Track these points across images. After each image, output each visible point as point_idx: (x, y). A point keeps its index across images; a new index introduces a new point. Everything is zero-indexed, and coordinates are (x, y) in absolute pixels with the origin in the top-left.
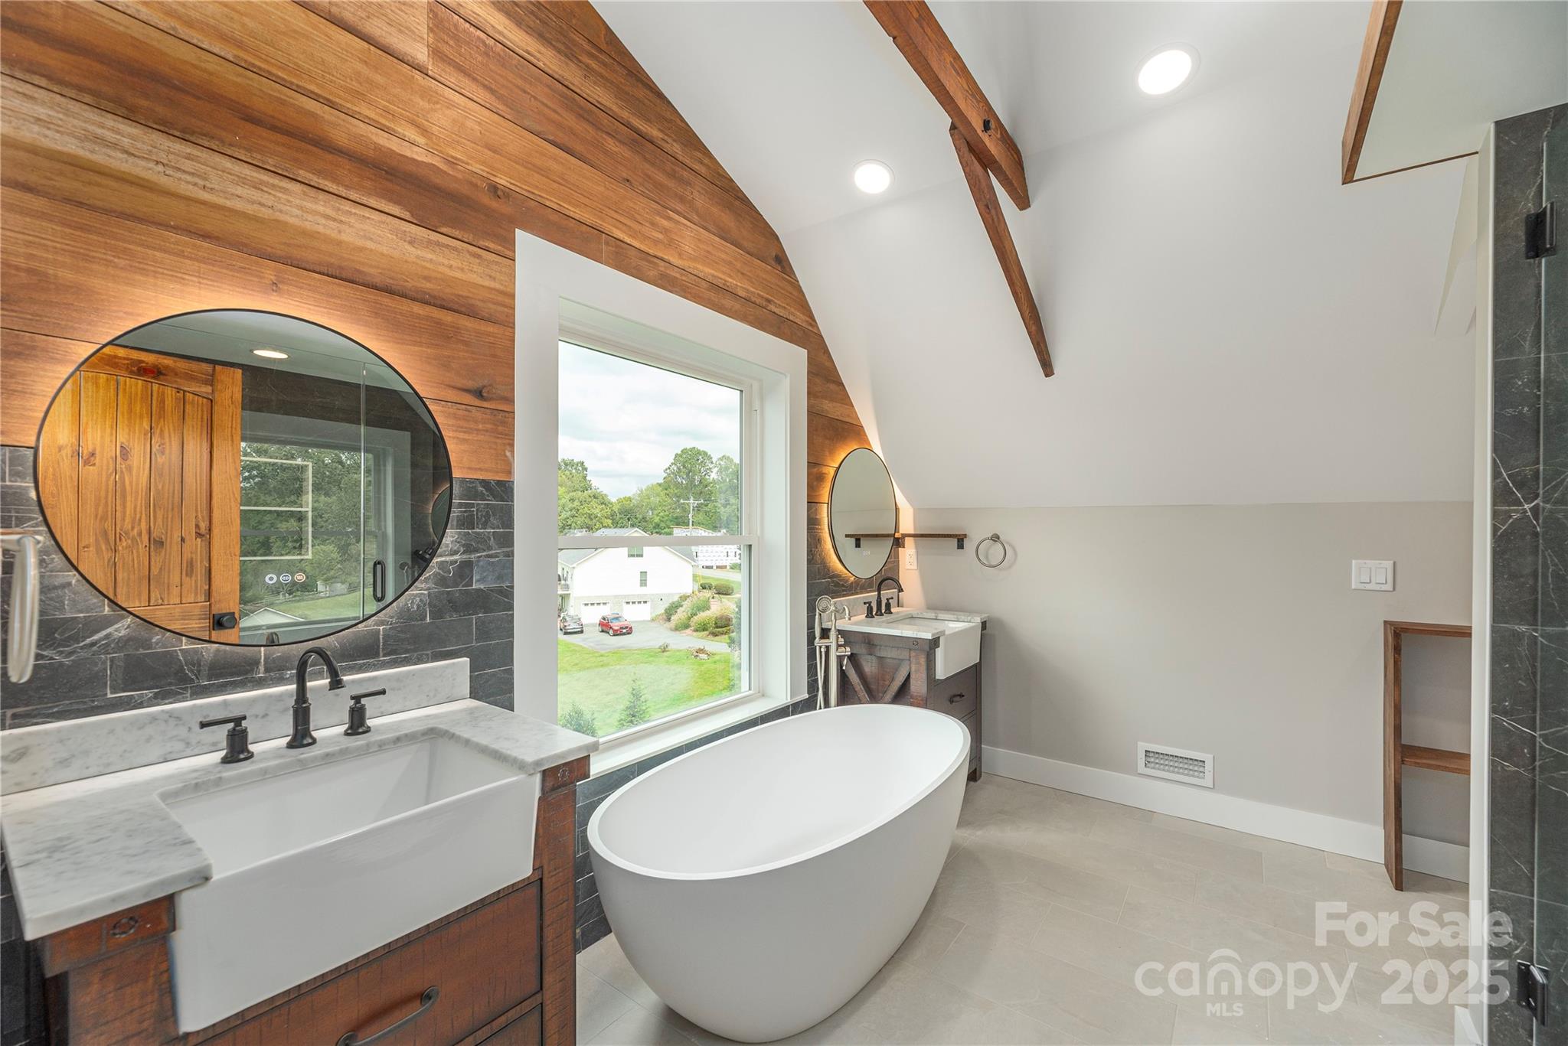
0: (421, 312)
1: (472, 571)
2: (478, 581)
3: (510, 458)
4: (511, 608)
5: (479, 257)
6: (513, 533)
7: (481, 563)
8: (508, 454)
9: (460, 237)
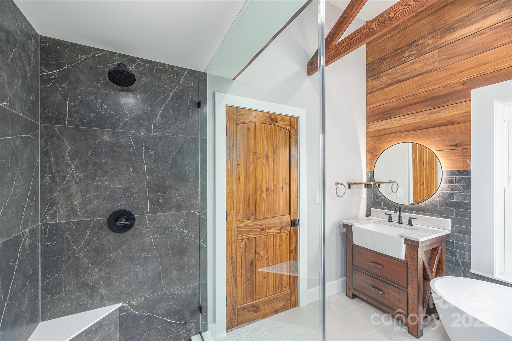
0: (436, 130)
1: (453, 196)
2: (456, 199)
3: (470, 163)
4: (470, 209)
5: (455, 106)
6: (470, 186)
7: (457, 194)
8: (468, 161)
9: (449, 104)
